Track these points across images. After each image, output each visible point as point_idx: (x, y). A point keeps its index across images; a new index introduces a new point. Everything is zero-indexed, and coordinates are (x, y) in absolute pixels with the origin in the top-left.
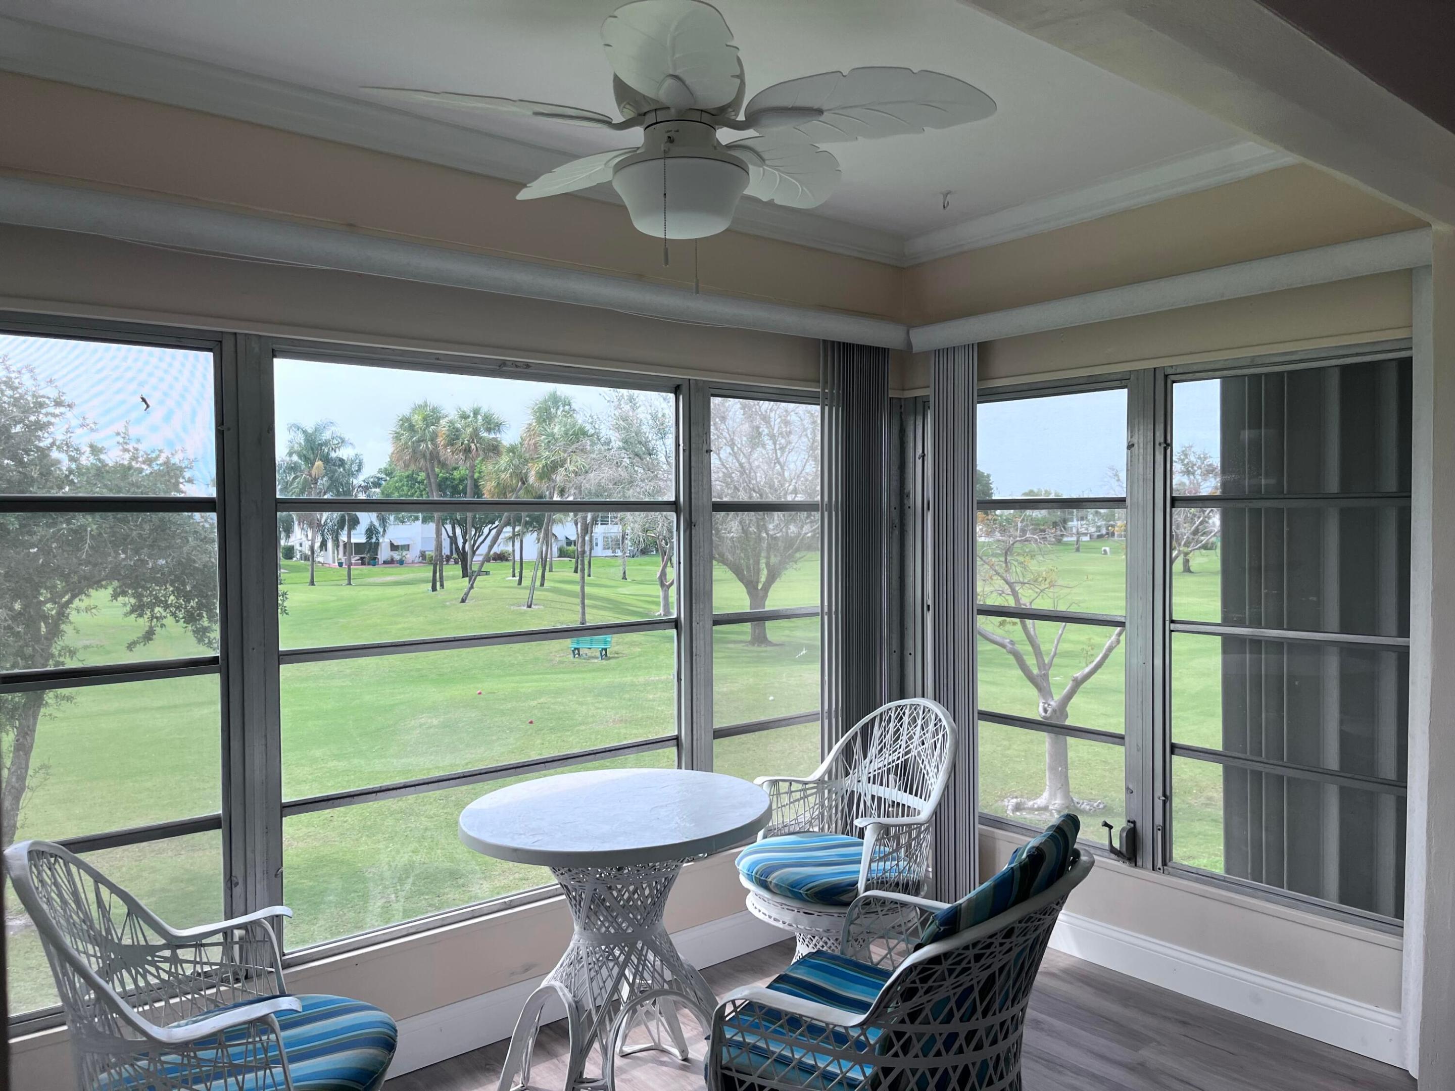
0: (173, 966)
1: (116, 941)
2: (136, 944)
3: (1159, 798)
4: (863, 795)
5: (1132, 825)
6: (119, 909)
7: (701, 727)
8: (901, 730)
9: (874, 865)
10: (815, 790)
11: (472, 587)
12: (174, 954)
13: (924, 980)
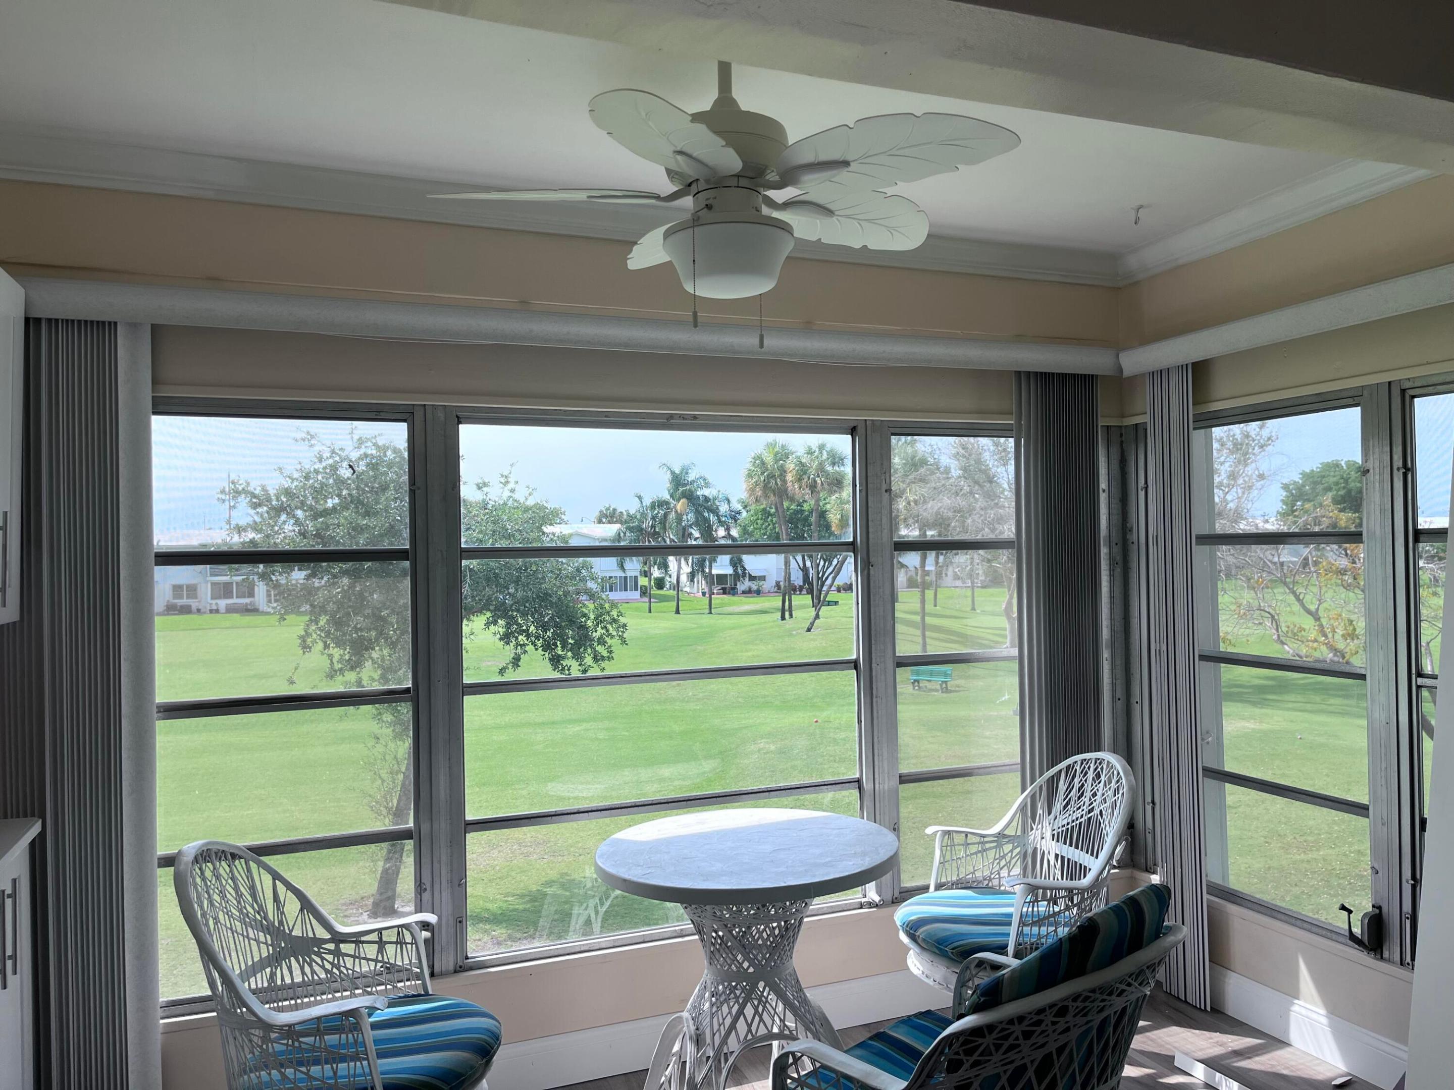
0: (336, 958)
1: (287, 931)
2: (305, 935)
3: (1407, 882)
4: (1046, 852)
5: (1377, 911)
6: (292, 906)
7: (883, 771)
8: (1086, 785)
9: (1027, 930)
10: (995, 844)
11: (817, 617)
12: (337, 947)
13: (969, 1053)
